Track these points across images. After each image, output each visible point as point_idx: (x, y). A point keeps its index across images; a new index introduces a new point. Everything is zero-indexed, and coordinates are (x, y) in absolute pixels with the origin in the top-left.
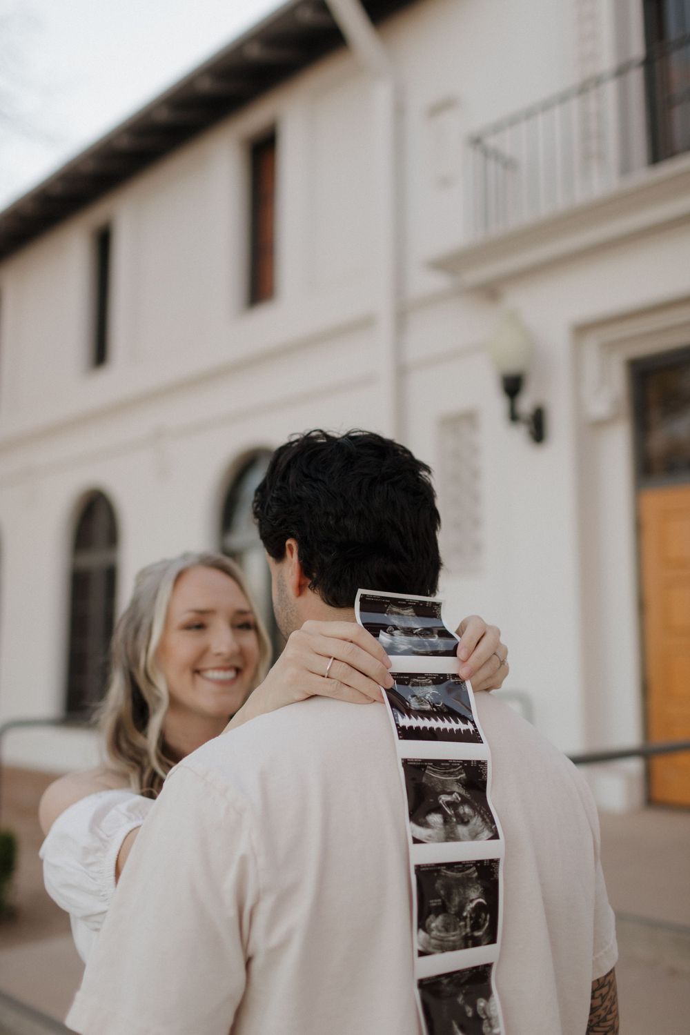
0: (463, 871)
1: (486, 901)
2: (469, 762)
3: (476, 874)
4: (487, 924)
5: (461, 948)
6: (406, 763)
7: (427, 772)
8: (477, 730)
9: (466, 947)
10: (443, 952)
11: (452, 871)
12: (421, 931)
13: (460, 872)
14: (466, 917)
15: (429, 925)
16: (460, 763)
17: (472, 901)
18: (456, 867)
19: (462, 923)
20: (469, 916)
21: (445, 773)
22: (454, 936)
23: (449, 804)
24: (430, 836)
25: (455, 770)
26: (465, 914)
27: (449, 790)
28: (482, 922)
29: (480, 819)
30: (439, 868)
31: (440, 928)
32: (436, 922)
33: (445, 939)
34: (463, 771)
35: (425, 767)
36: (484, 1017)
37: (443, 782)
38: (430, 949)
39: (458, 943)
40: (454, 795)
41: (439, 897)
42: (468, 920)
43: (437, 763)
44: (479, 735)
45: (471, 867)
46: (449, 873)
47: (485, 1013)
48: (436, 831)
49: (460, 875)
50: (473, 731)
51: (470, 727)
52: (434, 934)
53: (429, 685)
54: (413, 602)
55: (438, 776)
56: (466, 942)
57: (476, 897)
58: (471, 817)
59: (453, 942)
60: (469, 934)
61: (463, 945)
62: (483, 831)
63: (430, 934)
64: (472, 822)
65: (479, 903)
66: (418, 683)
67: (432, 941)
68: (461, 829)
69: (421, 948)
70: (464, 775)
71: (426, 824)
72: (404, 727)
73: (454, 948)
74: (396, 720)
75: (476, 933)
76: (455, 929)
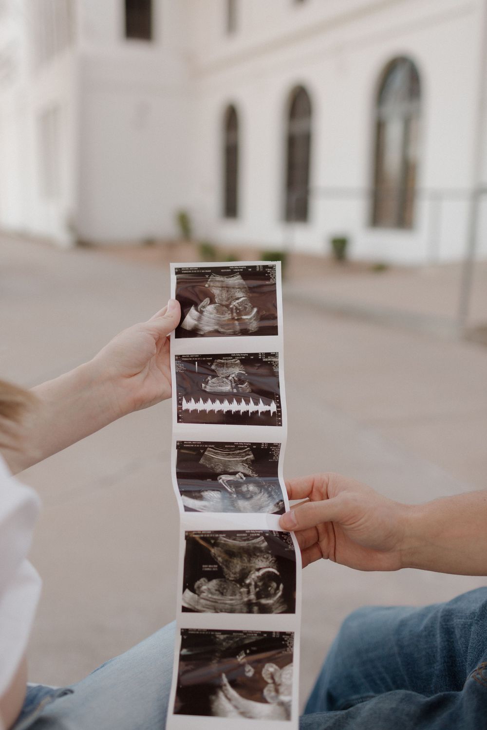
0: (248, 540)
1: (278, 571)
2: (260, 444)
3: (266, 544)
4: (280, 594)
5: (241, 612)
6: (181, 446)
7: (206, 453)
8: (280, 412)
9: (250, 611)
10: (217, 612)
11: (234, 540)
12: (187, 591)
13: (245, 540)
14: (250, 584)
15: (199, 587)
16: (248, 446)
17: (258, 570)
18: (238, 535)
19: (244, 590)
20: (253, 583)
21: (229, 454)
22: (231, 600)
23: (229, 483)
24: (205, 506)
25: (241, 451)
26: (248, 581)
27: (231, 471)
28: (272, 591)
29: (266, 495)
30: (217, 535)
31: (213, 591)
32: (208, 586)
33: (219, 602)
34: (250, 453)
35: (205, 449)
36: (270, 681)
37: (225, 464)
38: (199, 608)
39: (238, 607)
40: (237, 475)
41: (216, 563)
42: (252, 588)
43: (220, 446)
44: (281, 416)
45: (258, 537)
46: (230, 542)
47: (272, 677)
48: (212, 503)
49: (244, 544)
50: (274, 413)
51: (273, 408)
52: (204, 595)
53: (236, 365)
54: (239, 268)
55: (220, 458)
56: (249, 608)
57: (264, 566)
58: (255, 494)
59: (231, 605)
60: (254, 601)
61: (245, 609)
62: (268, 505)
63: (199, 595)
64: (256, 498)
65: (269, 572)
66: (223, 364)
67: (202, 601)
68: (241, 503)
69: (186, 605)
70: (251, 457)
71: (200, 498)
72: (187, 411)
73: (232, 611)
74: (179, 403)
75: (264, 601)
76: (234, 594)
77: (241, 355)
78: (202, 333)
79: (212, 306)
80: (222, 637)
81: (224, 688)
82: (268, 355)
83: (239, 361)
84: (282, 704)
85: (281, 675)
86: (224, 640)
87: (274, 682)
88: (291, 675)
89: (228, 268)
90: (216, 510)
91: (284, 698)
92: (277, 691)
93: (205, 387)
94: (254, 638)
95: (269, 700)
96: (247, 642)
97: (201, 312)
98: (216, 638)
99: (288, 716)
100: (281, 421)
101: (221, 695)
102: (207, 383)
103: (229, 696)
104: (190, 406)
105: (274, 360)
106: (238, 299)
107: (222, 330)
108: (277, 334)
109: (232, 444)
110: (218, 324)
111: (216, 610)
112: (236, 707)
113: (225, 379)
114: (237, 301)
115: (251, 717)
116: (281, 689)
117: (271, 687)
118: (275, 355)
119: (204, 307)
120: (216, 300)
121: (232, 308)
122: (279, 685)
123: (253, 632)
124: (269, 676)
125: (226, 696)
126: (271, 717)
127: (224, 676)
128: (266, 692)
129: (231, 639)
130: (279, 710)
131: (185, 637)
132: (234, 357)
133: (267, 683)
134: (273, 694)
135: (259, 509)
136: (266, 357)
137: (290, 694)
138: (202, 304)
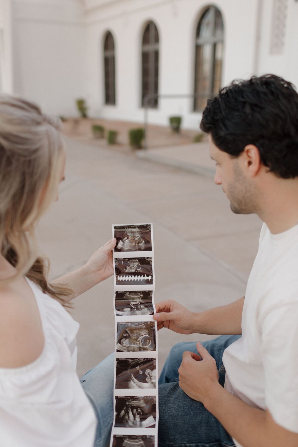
0: (139, 325)
1: (149, 336)
2: (145, 291)
3: (145, 326)
4: (150, 344)
5: (137, 351)
6: (117, 293)
7: (126, 295)
8: (152, 279)
9: (140, 351)
12: (118, 343)
15: (122, 342)
16: (141, 292)
17: (142, 335)
18: (135, 323)
19: (138, 343)
20: (141, 340)
21: (134, 295)
22: (134, 346)
23: (134, 305)
24: (124, 314)
25: (138, 294)
26: (139, 340)
27: (135, 301)
28: (147, 343)
29: (147, 309)
30: (128, 324)
31: (127, 343)
32: (125, 341)
33: (129, 347)
34: (142, 294)
35: (126, 293)
37: (133, 298)
38: (123, 350)
39: (136, 349)
40: (137, 302)
41: (128, 333)
42: (140, 342)
43: (131, 292)
44: (152, 281)
45: (142, 324)
46: (132, 326)
48: (127, 312)
49: (137, 326)
50: (150, 280)
51: (150, 278)
52: (124, 345)
53: (137, 261)
54: (137, 225)
55: (131, 296)
56: (140, 349)
57: (144, 334)
58: (143, 308)
59: (134, 348)
60: (142, 347)
61: (138, 350)
62: (147, 312)
63: (122, 345)
64: (143, 310)
65: (146, 336)
66: (132, 261)
67: (123, 347)
68: (138, 312)
69: (118, 349)
70: (142, 295)
71: (123, 311)
72: (119, 280)
73: (134, 351)
74: (117, 278)
75: (145, 347)
76: (134, 344)
77: (139, 258)
78: (124, 250)
79: (128, 240)
80: (131, 361)
81: (132, 379)
82: (148, 258)
83: (138, 260)
84: (152, 383)
85: (152, 373)
86: (132, 362)
87: (150, 376)
88: (155, 373)
89: (133, 226)
90: (128, 315)
91: (153, 381)
92: (151, 379)
93: (126, 271)
94: (142, 361)
95: (148, 382)
96: (140, 362)
97: (124, 242)
98: (129, 361)
99: (155, 387)
100: (152, 283)
101: (132, 381)
102: (126, 269)
103: (134, 381)
104: (120, 278)
105: (151, 260)
106: (137, 237)
107: (131, 249)
108: (151, 250)
109: (135, 291)
110: (130, 247)
111: (129, 351)
112: (137, 385)
113: (133, 267)
114: (137, 238)
115: (142, 388)
116: (152, 378)
117: (148, 377)
118: (151, 258)
119: (125, 240)
120: (129, 238)
121: (135, 241)
122: (151, 376)
123: (142, 359)
124: (148, 374)
125: (133, 381)
126: (149, 388)
127: (132, 374)
128: (147, 379)
129: (134, 361)
130: (152, 385)
131: (118, 362)
132: (136, 259)
133: (147, 376)
134: (149, 380)
135: (144, 314)
136: (148, 259)
137: (155, 379)
138: (124, 239)
